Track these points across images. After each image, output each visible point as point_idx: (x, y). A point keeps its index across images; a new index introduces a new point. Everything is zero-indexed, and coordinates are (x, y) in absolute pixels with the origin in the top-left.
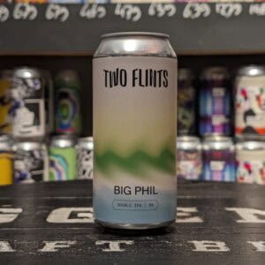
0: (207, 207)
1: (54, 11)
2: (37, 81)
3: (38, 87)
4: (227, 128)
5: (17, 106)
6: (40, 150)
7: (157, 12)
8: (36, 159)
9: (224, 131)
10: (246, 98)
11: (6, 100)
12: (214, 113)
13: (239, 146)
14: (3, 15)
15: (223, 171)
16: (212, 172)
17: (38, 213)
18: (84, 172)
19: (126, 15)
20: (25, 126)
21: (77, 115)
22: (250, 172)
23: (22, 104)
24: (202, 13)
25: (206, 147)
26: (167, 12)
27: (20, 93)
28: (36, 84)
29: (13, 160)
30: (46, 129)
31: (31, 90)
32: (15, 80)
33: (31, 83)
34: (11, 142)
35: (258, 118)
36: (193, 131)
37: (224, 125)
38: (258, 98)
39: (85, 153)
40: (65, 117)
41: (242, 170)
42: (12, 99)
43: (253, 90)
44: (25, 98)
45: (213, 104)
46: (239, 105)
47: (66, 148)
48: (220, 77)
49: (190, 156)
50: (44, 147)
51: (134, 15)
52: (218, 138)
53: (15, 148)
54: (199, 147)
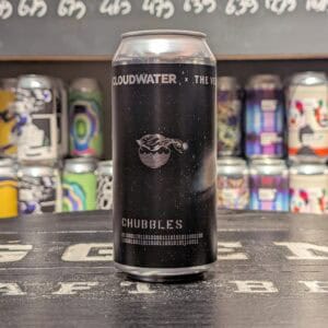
0: (253, 242)
1: (67, 6)
2: (47, 92)
3: (49, 99)
4: (280, 148)
5: (23, 122)
6: (51, 177)
7: (193, 8)
8: (46, 188)
9: (276, 152)
10: (302, 112)
11: (9, 116)
12: (263, 130)
13: (294, 171)
14: (5, 11)
15: (274, 200)
16: (260, 201)
17: (51, 250)
18: (106, 203)
19: (156, 11)
20: (33, 148)
21: (96, 134)
22: (307, 201)
23: (29, 120)
24: (249, 9)
25: (254, 172)
26: (206, 7)
27: (26, 107)
28: (46, 96)
29: (18, 189)
30: (58, 150)
31: (40, 103)
32: (19, 90)
33: (39, 95)
34: (16, 166)
35: (316, 135)
36: (238, 152)
37: (275, 145)
38: (317, 112)
39: (107, 179)
40: (81, 136)
41: (297, 199)
42: (16, 114)
43: (311, 103)
44: (32, 113)
45: (262, 119)
46: (293, 122)
47: (83, 173)
48: (271, 87)
49: (234, 182)
50: (56, 172)
51: (165, 11)
52: (268, 161)
53: (20, 174)
54: (245, 172)
